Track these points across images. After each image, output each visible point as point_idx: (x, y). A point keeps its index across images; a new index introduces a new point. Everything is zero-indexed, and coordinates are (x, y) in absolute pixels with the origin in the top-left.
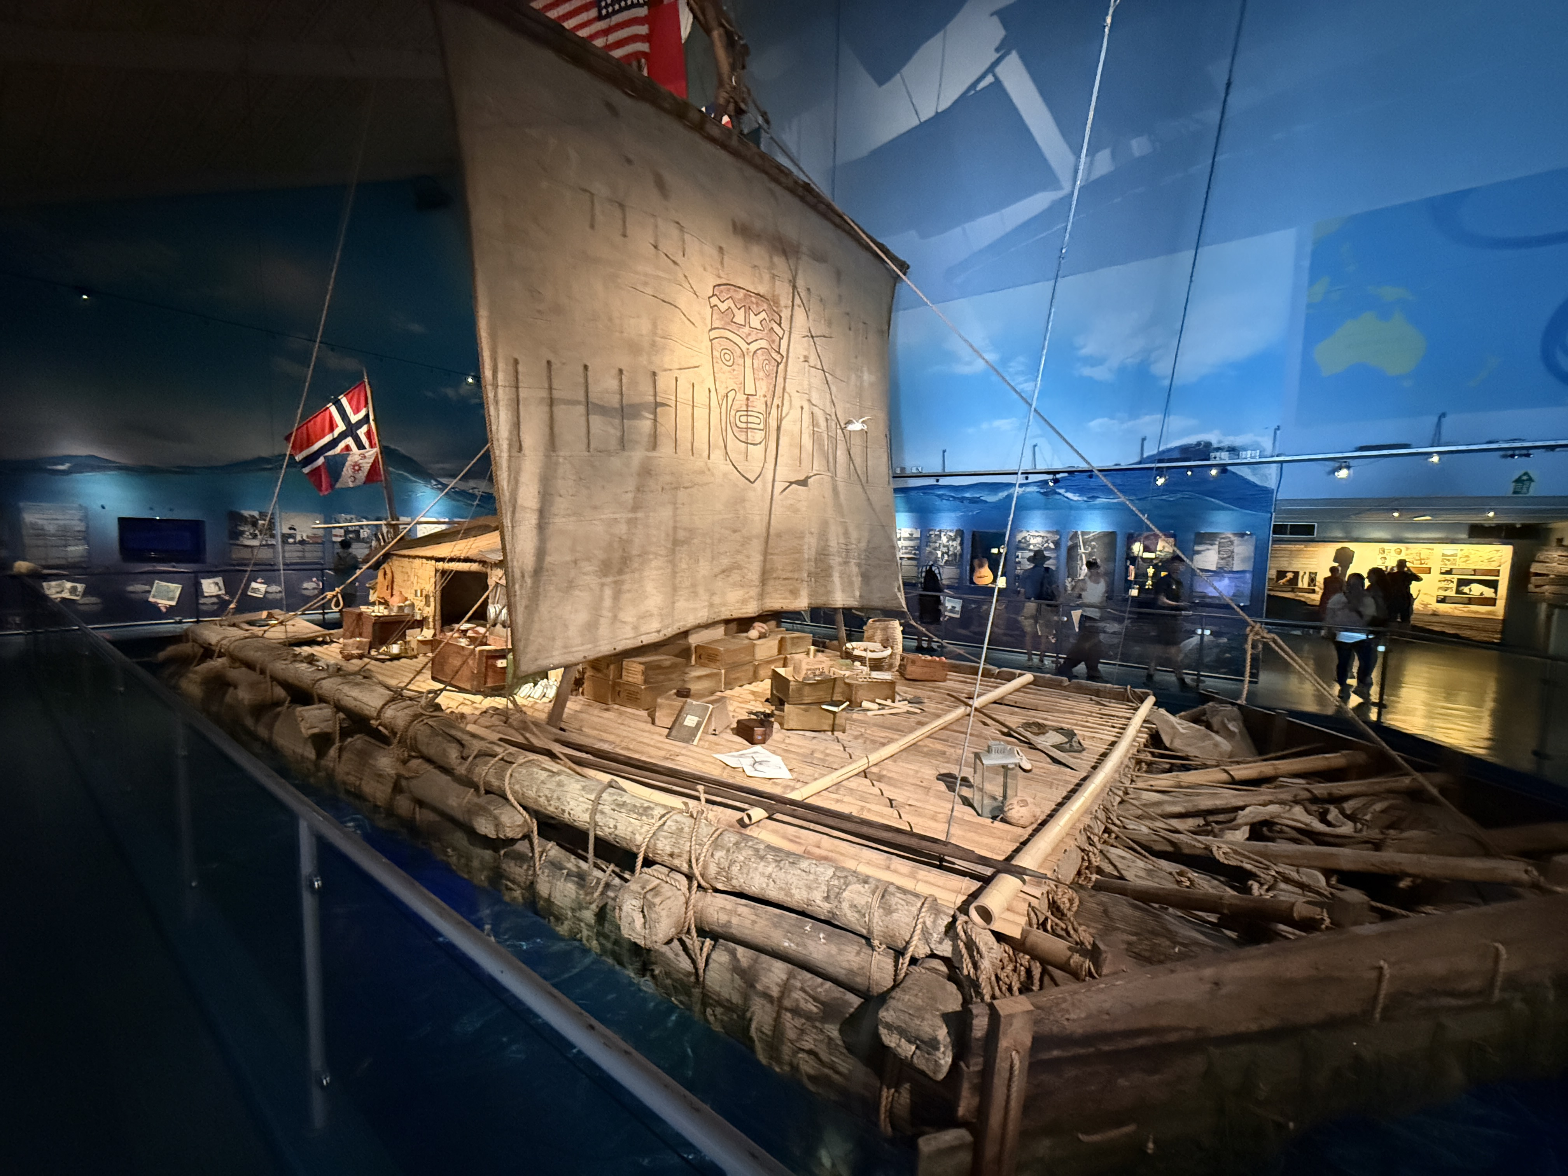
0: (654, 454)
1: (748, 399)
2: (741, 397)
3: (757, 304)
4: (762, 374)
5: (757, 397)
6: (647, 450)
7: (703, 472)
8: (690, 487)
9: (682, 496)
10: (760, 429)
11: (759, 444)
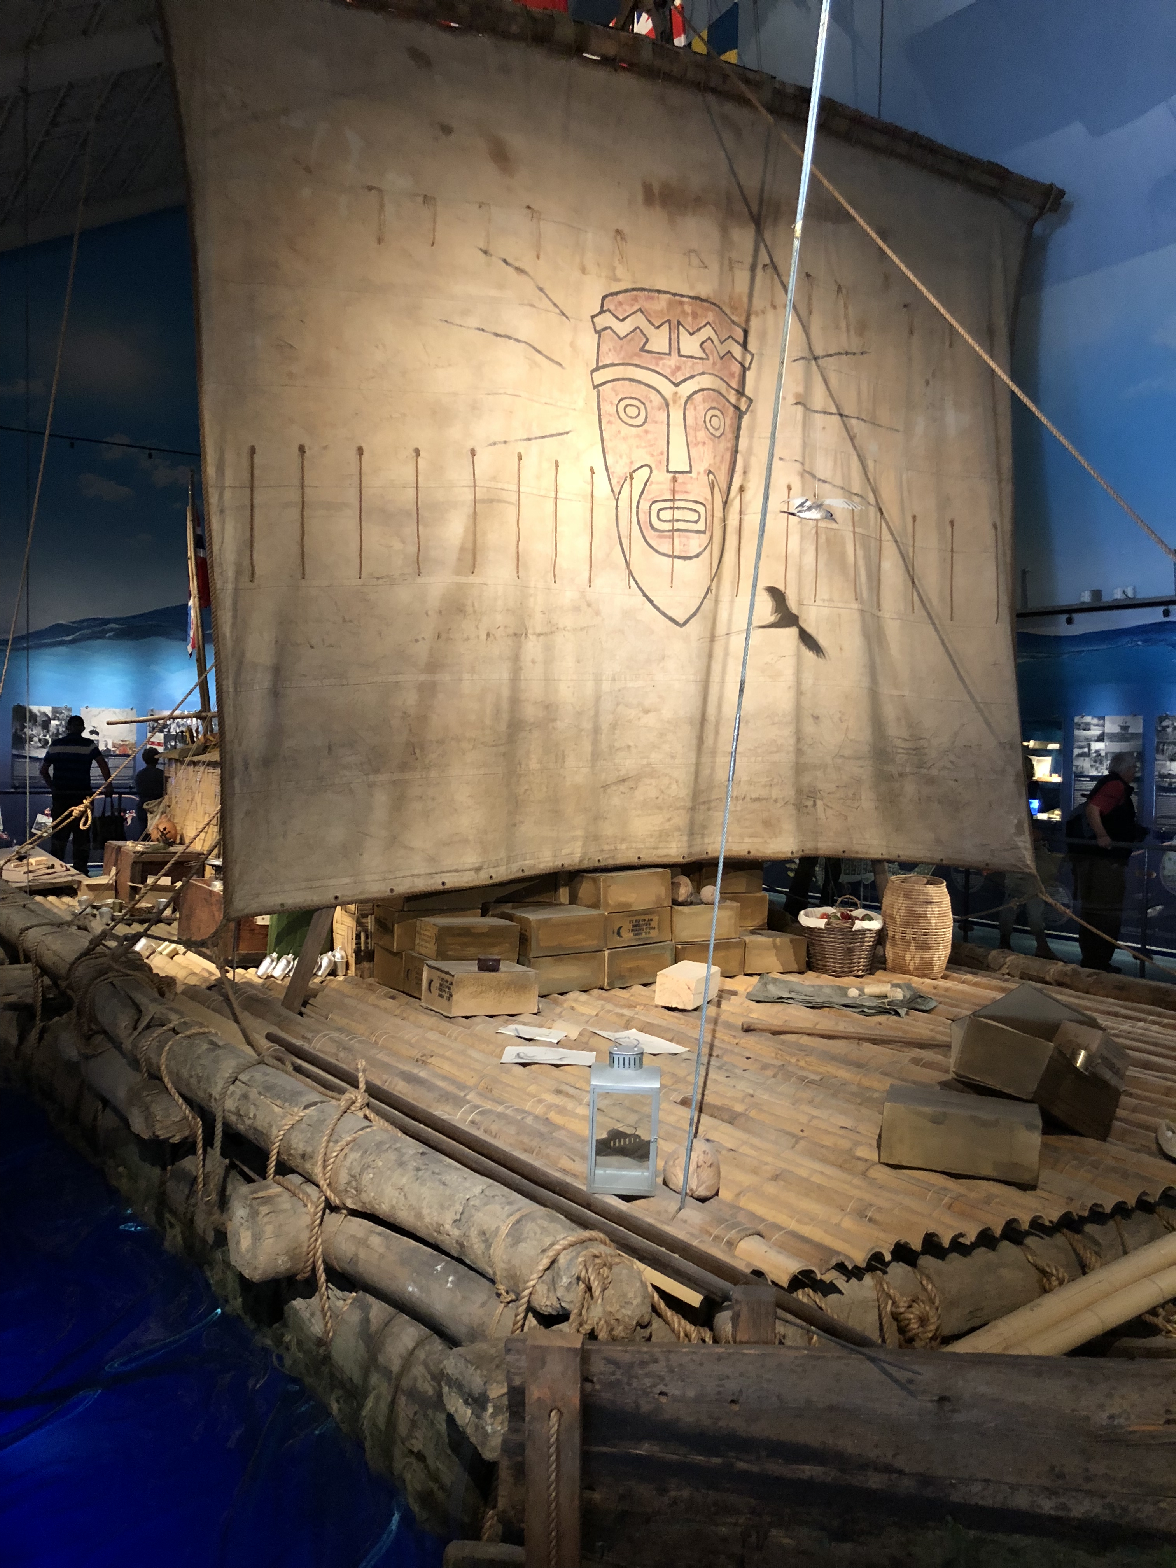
0: (472, 579)
1: (675, 480)
2: (661, 478)
3: (695, 315)
4: (702, 435)
5: (694, 475)
6: (458, 573)
7: (577, 609)
8: (549, 633)
9: (532, 648)
10: (698, 532)
11: (697, 556)
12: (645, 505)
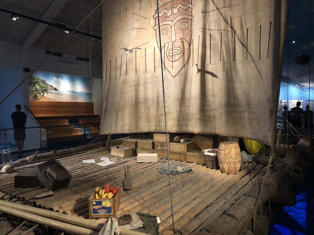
0: (127, 76)
1: (173, 44)
3: (176, 3)
4: (178, 31)
5: (177, 41)
6: (124, 76)
7: (151, 78)
8: (145, 84)
9: (141, 88)
10: (178, 54)
11: (178, 60)
12: (168, 51)
